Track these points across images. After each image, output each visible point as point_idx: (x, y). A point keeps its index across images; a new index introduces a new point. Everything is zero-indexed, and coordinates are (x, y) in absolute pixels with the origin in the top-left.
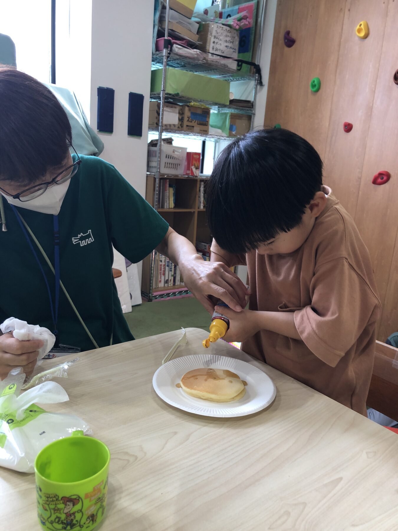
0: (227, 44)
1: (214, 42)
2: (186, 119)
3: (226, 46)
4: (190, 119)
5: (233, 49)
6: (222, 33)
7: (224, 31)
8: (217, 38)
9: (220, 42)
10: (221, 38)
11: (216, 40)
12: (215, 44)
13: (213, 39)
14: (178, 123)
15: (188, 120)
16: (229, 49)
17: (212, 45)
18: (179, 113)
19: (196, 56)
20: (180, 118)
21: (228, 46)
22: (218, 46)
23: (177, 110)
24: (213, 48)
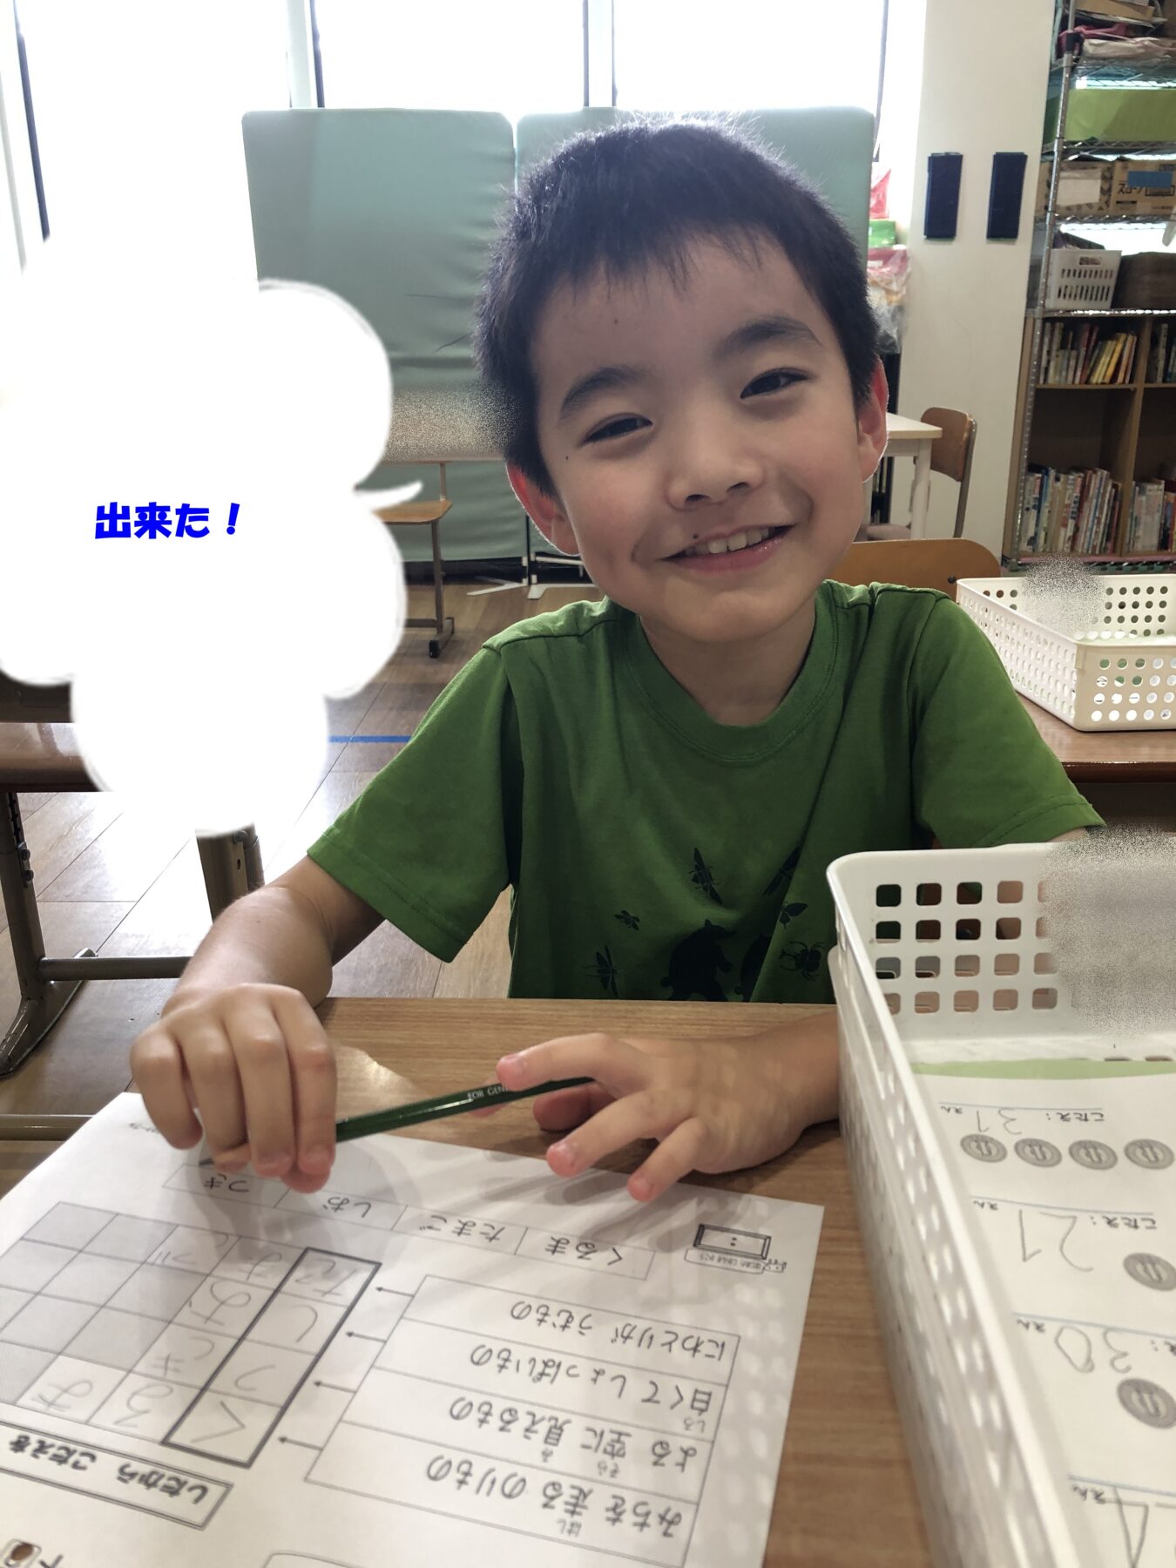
2: (1116, 187)
4: (1126, 186)
14: (1100, 200)
15: (1121, 190)
18: (1104, 178)
19: (1142, 51)
20: (1106, 187)
23: (1098, 173)
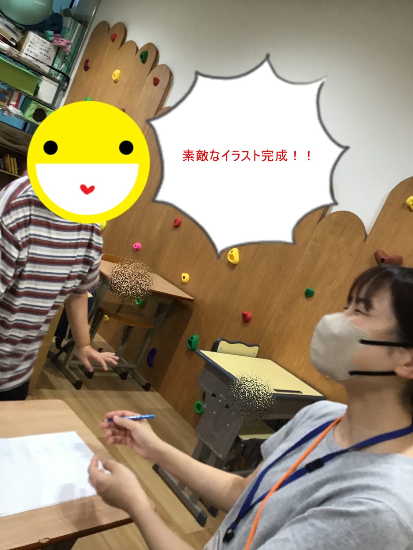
0: (42, 51)
1: (30, 46)
3: (40, 52)
5: (47, 56)
6: (37, 42)
7: (40, 41)
8: (33, 44)
9: (35, 48)
10: (37, 45)
11: (31, 45)
12: (30, 47)
13: (29, 43)
16: (42, 55)
17: (27, 47)
21: (42, 53)
22: (33, 50)
24: (28, 50)
